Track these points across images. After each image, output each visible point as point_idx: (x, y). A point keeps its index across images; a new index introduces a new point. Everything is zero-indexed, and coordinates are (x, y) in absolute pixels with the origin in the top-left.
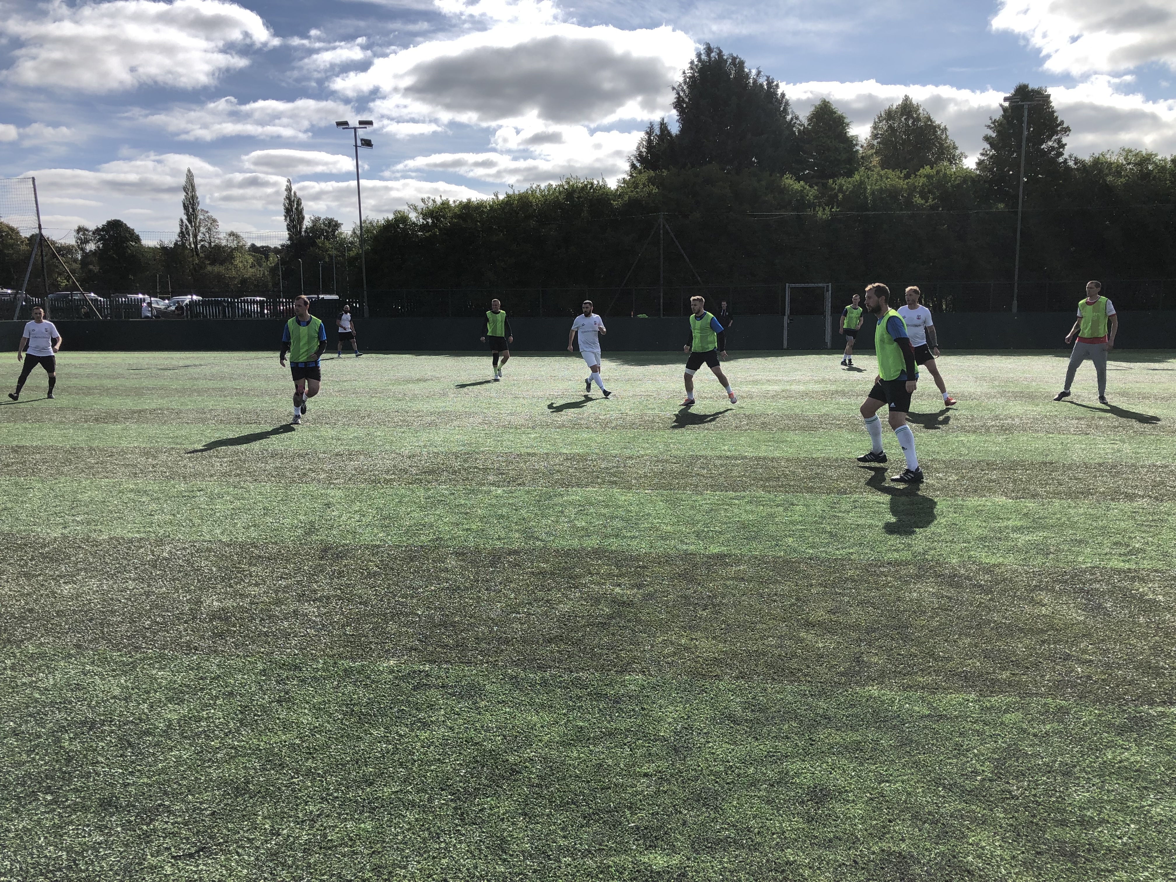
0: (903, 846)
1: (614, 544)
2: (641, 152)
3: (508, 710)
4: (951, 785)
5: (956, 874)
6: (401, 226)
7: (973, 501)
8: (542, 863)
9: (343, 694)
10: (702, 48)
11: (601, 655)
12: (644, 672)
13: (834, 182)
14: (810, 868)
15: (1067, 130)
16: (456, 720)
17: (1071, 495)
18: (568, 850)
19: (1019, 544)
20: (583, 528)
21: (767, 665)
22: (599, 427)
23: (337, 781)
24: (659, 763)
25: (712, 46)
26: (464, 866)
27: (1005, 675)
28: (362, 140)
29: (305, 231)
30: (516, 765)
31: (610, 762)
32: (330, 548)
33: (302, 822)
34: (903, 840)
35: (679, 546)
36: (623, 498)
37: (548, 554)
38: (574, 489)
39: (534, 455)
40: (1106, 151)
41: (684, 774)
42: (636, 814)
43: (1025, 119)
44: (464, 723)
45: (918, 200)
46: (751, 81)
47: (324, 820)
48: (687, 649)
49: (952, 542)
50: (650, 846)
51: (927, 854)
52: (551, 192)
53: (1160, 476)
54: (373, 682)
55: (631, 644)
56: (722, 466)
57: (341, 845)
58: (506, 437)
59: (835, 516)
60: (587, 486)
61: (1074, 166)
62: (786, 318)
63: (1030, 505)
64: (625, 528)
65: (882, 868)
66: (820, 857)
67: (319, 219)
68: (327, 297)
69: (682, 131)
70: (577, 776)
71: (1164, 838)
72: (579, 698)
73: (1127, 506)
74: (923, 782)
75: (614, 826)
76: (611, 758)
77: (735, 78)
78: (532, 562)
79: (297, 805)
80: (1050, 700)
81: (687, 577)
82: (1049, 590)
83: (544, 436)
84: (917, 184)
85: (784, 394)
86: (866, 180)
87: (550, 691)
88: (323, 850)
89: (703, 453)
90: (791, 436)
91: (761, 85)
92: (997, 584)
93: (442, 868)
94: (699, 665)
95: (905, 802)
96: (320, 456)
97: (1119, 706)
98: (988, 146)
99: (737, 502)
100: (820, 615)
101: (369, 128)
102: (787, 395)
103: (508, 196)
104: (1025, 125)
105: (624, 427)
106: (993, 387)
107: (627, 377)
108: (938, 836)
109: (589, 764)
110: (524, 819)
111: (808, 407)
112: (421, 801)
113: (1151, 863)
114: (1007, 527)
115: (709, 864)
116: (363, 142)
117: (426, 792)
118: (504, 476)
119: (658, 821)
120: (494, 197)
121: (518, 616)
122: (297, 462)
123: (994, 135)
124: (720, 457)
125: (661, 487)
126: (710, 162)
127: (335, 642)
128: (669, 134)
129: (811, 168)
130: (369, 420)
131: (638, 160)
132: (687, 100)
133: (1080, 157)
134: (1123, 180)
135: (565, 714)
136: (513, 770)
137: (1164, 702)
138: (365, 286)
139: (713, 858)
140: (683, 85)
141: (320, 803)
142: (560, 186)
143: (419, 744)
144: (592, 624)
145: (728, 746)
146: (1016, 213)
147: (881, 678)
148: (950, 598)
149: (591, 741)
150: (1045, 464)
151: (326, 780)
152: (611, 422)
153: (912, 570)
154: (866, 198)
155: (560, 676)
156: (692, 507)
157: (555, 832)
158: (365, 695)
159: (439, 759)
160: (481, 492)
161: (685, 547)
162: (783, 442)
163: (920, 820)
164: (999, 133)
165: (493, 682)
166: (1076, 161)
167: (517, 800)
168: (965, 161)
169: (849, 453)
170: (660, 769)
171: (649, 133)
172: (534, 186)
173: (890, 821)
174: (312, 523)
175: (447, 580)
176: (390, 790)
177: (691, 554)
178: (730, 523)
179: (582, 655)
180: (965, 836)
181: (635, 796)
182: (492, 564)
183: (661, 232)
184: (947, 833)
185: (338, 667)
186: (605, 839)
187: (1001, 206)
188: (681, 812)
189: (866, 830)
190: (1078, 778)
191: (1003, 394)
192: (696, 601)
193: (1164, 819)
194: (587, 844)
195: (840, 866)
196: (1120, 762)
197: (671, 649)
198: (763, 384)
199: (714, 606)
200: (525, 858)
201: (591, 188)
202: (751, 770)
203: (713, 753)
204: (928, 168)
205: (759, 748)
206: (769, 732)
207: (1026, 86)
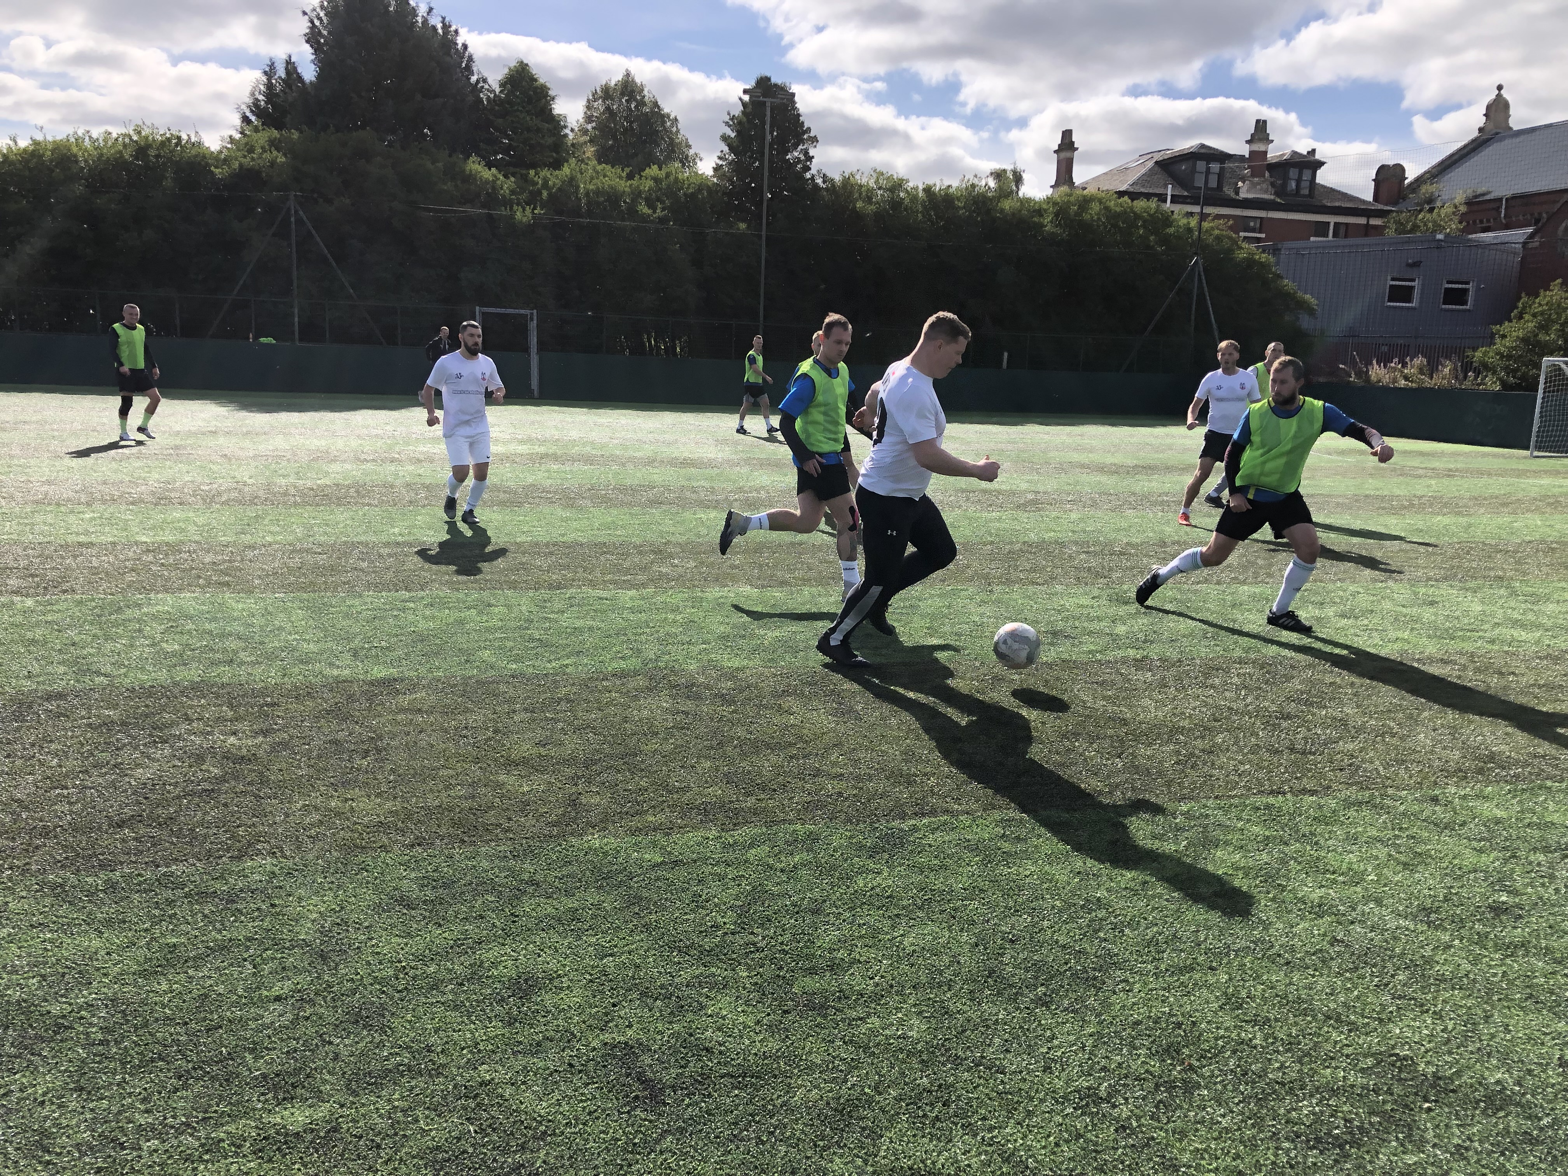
0: (630, 1032)
1: (225, 674)
2: (257, 99)
3: (49, 936)
4: (687, 947)
5: (693, 1055)
7: (714, 593)
8: (110, 1156)
11: (206, 836)
12: (274, 853)
13: (536, 174)
14: (513, 1084)
15: (814, 140)
18: (153, 1130)
20: (174, 654)
21: (454, 824)
22: (200, 501)
24: (299, 979)
27: (751, 801)
30: (64, 1017)
31: (221, 989)
34: (630, 1026)
35: (328, 671)
36: (240, 606)
37: (117, 696)
38: (160, 596)
39: (90, 545)
40: (855, 170)
41: (335, 989)
42: (263, 1057)
43: (768, 119)
45: (643, 209)
46: (419, 19)
48: (339, 814)
49: (689, 643)
50: (284, 1099)
51: (660, 1037)
52: (110, 143)
55: (254, 816)
56: (390, 555)
58: (39, 518)
59: (546, 618)
60: (181, 589)
61: (821, 185)
64: (244, 650)
65: (604, 1066)
66: (525, 1067)
69: (319, 77)
70: (168, 1018)
71: (918, 971)
72: (171, 903)
74: (654, 949)
75: (227, 1080)
76: (223, 983)
77: (396, 11)
78: (89, 709)
80: (798, 826)
81: (338, 713)
82: (798, 695)
83: (107, 515)
84: (642, 188)
86: (579, 176)
87: (122, 899)
89: (363, 538)
91: (434, 28)
92: (741, 691)
94: (356, 835)
95: (633, 978)
97: (871, 824)
98: (726, 149)
99: (412, 605)
100: (526, 749)
103: (36, 143)
104: (767, 127)
105: (240, 502)
106: (736, 453)
107: (245, 430)
108: (672, 1013)
109: (187, 998)
110: (80, 1096)
111: (509, 475)
113: (905, 1002)
115: (372, 1107)
118: (36, 579)
119: (296, 1060)
120: (11, 143)
121: (65, 792)
123: (733, 135)
124: (387, 544)
125: (303, 589)
126: (363, 127)
128: (300, 78)
129: (505, 152)
131: (252, 111)
132: (325, 33)
133: (830, 175)
134: (873, 207)
135: (146, 930)
136: (59, 1026)
137: (916, 814)
139: (378, 1097)
140: (318, 10)
142: (125, 135)
144: (192, 793)
145: (400, 940)
146: (760, 237)
147: (603, 823)
148: (686, 713)
149: (190, 964)
152: (219, 494)
153: (641, 682)
154: (579, 199)
155: (139, 875)
156: (347, 616)
157: (132, 1106)
161: (335, 672)
163: (651, 997)
164: (739, 133)
165: (23, 897)
166: (825, 179)
167: (66, 1071)
168: (699, 163)
169: (563, 535)
170: (299, 987)
171: (270, 73)
172: (80, 132)
173: (614, 1005)
177: (345, 681)
178: (402, 634)
179: (175, 840)
180: (702, 1007)
181: (261, 1032)
182: (18, 717)
183: (293, 219)
184: (682, 1007)
186: (213, 1103)
187: (743, 226)
188: (330, 1043)
189: (584, 1022)
190: (828, 914)
191: (748, 461)
192: (352, 747)
193: (917, 948)
194: (184, 1115)
195: (551, 1075)
196: (872, 889)
197: (315, 817)
199: (379, 751)
200: (83, 1154)
201: (177, 145)
202: (432, 969)
203: (378, 953)
204: (655, 167)
205: (441, 936)
206: (457, 913)
207: (768, 79)
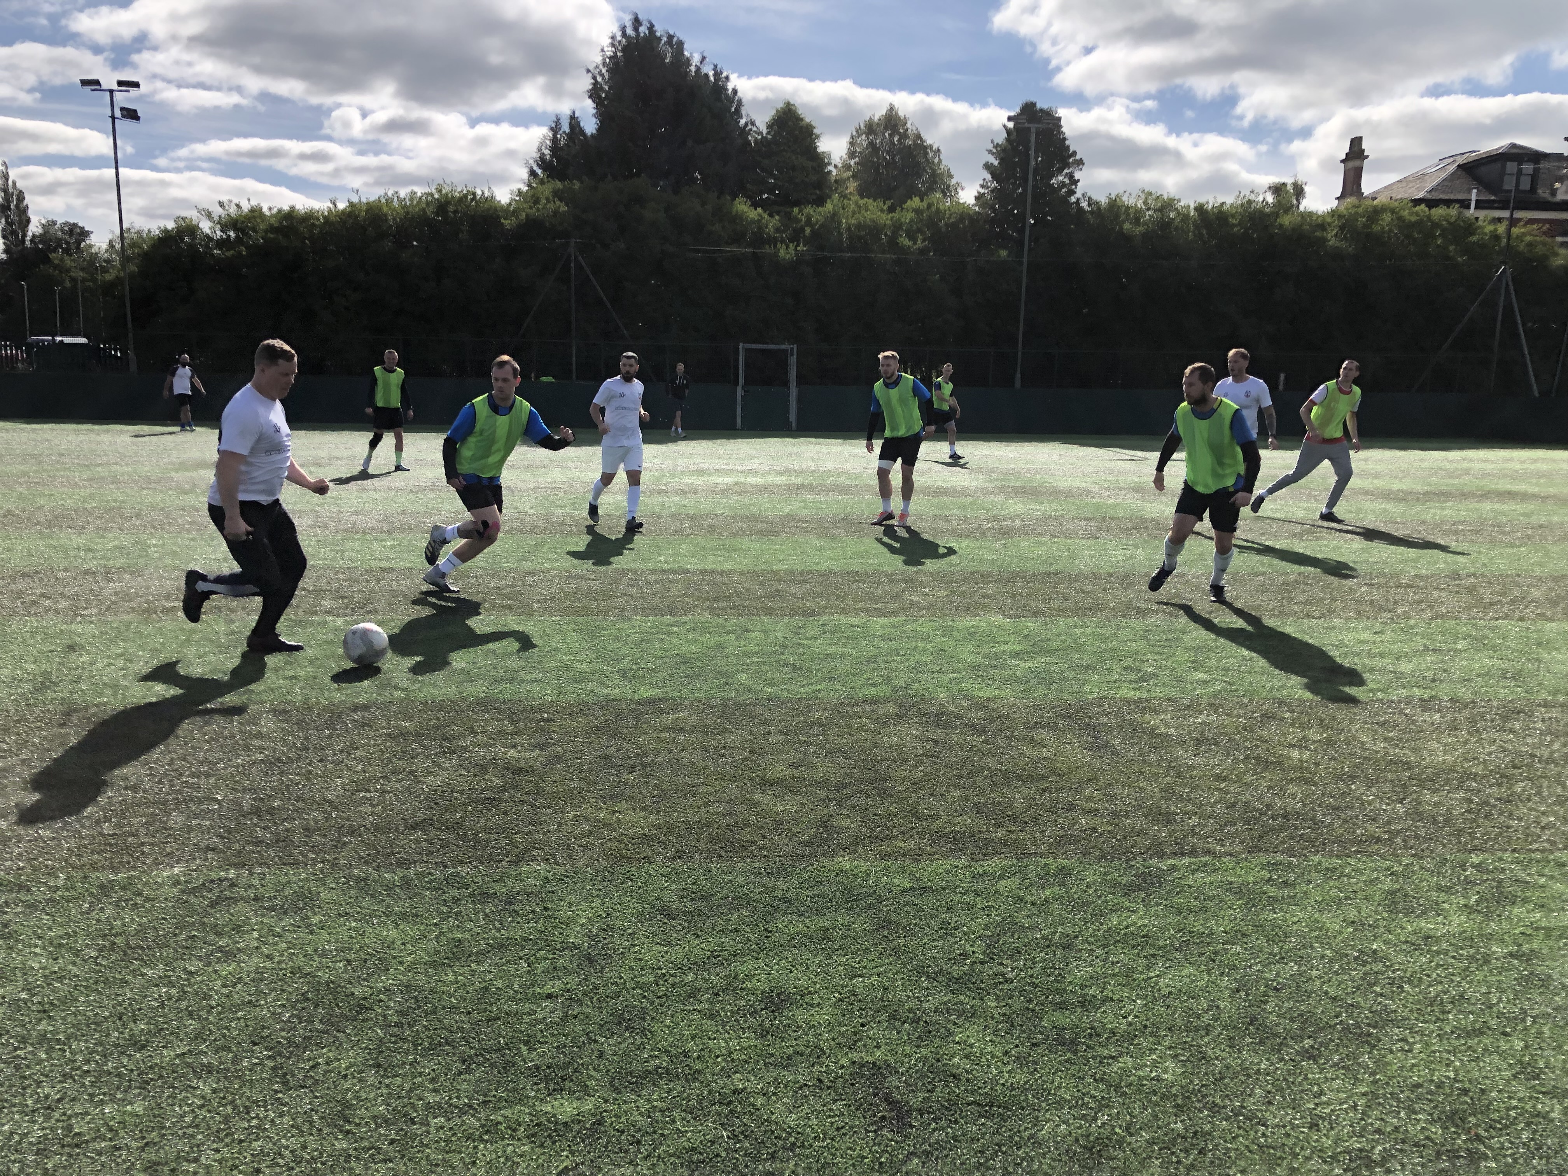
0: (878, 1053)
1: (507, 691)
2: (543, 154)
3: (353, 925)
4: (935, 973)
5: (940, 1081)
6: (186, 239)
7: (965, 622)
8: (402, 1130)
9: (98, 921)
10: (628, 20)
11: (488, 841)
12: (547, 860)
13: (800, 211)
14: (764, 1095)
15: (1080, 163)
16: (276, 944)
17: (1080, 611)
18: (440, 1107)
19: (1018, 673)
20: (463, 670)
21: (712, 839)
23: (87, 1048)
24: (569, 979)
25: (640, 17)
26: (287, 1148)
27: (1000, 833)
28: (122, 109)
29: (32, 241)
30: (365, 999)
31: (499, 983)
32: (75, 710)
33: (33, 1111)
34: (878, 1047)
35: (599, 690)
37: (412, 709)
39: (392, 570)
41: (601, 991)
42: (536, 1049)
43: (1033, 144)
44: (289, 948)
45: (904, 240)
46: (693, 69)
47: (67, 1106)
48: (607, 825)
49: (939, 672)
50: (555, 1090)
51: (907, 1060)
52: (415, 202)
53: (1176, 588)
54: (147, 899)
55: (530, 824)
56: (656, 582)
57: (94, 1140)
58: (348, 545)
59: (800, 644)
61: (1087, 208)
62: (739, 389)
63: (1031, 624)
65: (853, 1084)
66: (776, 1079)
67: (54, 223)
68: (68, 340)
69: (598, 130)
70: (454, 1007)
71: (1174, 1013)
72: (456, 901)
73: (1138, 624)
74: (903, 973)
75: (504, 1068)
76: (501, 978)
77: (671, 63)
78: (389, 720)
79: (24, 1089)
80: (1050, 860)
81: (608, 730)
82: (1051, 728)
84: (903, 220)
85: (737, 488)
86: (841, 211)
87: (415, 895)
88: (67, 1150)
90: (745, 543)
91: (707, 76)
92: (992, 722)
93: (252, 1155)
94: (622, 846)
95: (882, 1000)
96: (59, 575)
97: (1127, 861)
98: (988, 177)
99: (676, 629)
100: (779, 770)
101: (133, 92)
102: (741, 489)
103: (351, 204)
104: (1032, 153)
105: (521, 531)
106: (991, 481)
107: (526, 463)
108: (919, 1037)
109: (470, 989)
110: (377, 1072)
111: (767, 505)
112: (221, 1063)
113: (1159, 1044)
114: (1004, 653)
115: (633, 1105)
116: (125, 112)
117: (229, 1050)
118: (346, 601)
119: (565, 1055)
120: (331, 206)
121: (368, 795)
122: (21, 585)
123: (996, 163)
124: (653, 572)
125: (576, 613)
126: (638, 175)
127: (85, 846)
128: (582, 132)
129: (771, 191)
130: (138, 523)
131: (538, 165)
132: (606, 88)
133: (1095, 197)
134: (1141, 228)
135: (436, 925)
136: (361, 1007)
137: (1175, 854)
138: (130, 325)
139: (639, 1096)
140: (601, 67)
141: (60, 1082)
142: (428, 194)
143: (219, 983)
144: (476, 801)
145: (660, 948)
146: (1021, 263)
147: (852, 847)
148: (936, 742)
149: (473, 958)
150: (1049, 574)
151: (70, 1047)
153: (891, 709)
154: (841, 234)
155: (429, 874)
156: (617, 638)
157: (421, 1085)
158: (133, 919)
159: (250, 1002)
160: (311, 624)
161: (606, 691)
162: (735, 550)
163: (899, 1020)
164: (1003, 160)
165: (332, 888)
166: (1090, 202)
167: (366, 1048)
168: (961, 193)
169: (818, 564)
170: (569, 986)
171: (555, 129)
172: (390, 193)
173: (863, 1025)
174: (46, 675)
175: (261, 750)
176: (172, 1053)
177: (614, 700)
178: (666, 657)
179: (461, 843)
180: (950, 1034)
181: (534, 1026)
182: (330, 725)
183: (572, 265)
184: (930, 1032)
185: (89, 883)
186: (492, 1087)
187: (1003, 253)
188: (596, 1041)
189: (833, 1039)
190: (1080, 950)
191: (1002, 489)
192: (620, 762)
193: (1173, 990)
194: (466, 1097)
195: (800, 1088)
196: (1127, 927)
197: (586, 827)
198: (710, 475)
199: (644, 767)
200: (378, 1126)
201: (472, 200)
202: (690, 977)
203: (640, 960)
204: (917, 200)
205: (699, 948)
206: (714, 925)
207: (1033, 104)
